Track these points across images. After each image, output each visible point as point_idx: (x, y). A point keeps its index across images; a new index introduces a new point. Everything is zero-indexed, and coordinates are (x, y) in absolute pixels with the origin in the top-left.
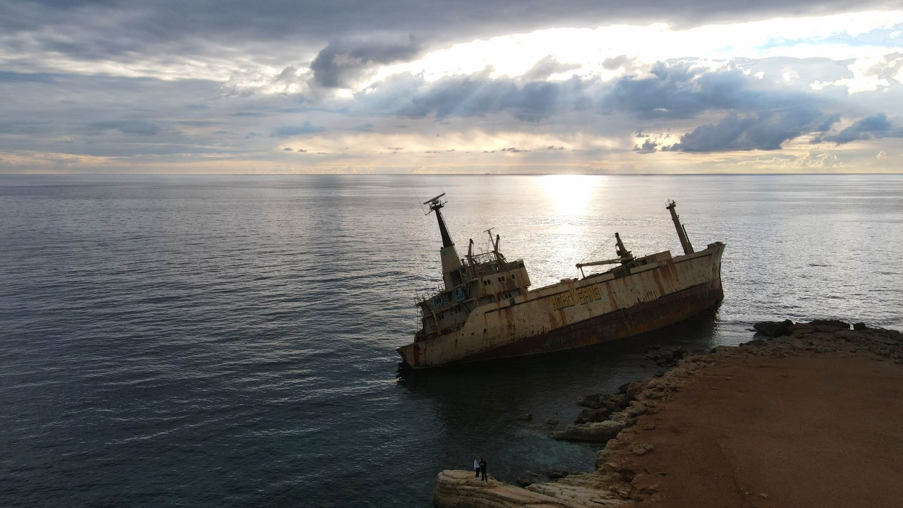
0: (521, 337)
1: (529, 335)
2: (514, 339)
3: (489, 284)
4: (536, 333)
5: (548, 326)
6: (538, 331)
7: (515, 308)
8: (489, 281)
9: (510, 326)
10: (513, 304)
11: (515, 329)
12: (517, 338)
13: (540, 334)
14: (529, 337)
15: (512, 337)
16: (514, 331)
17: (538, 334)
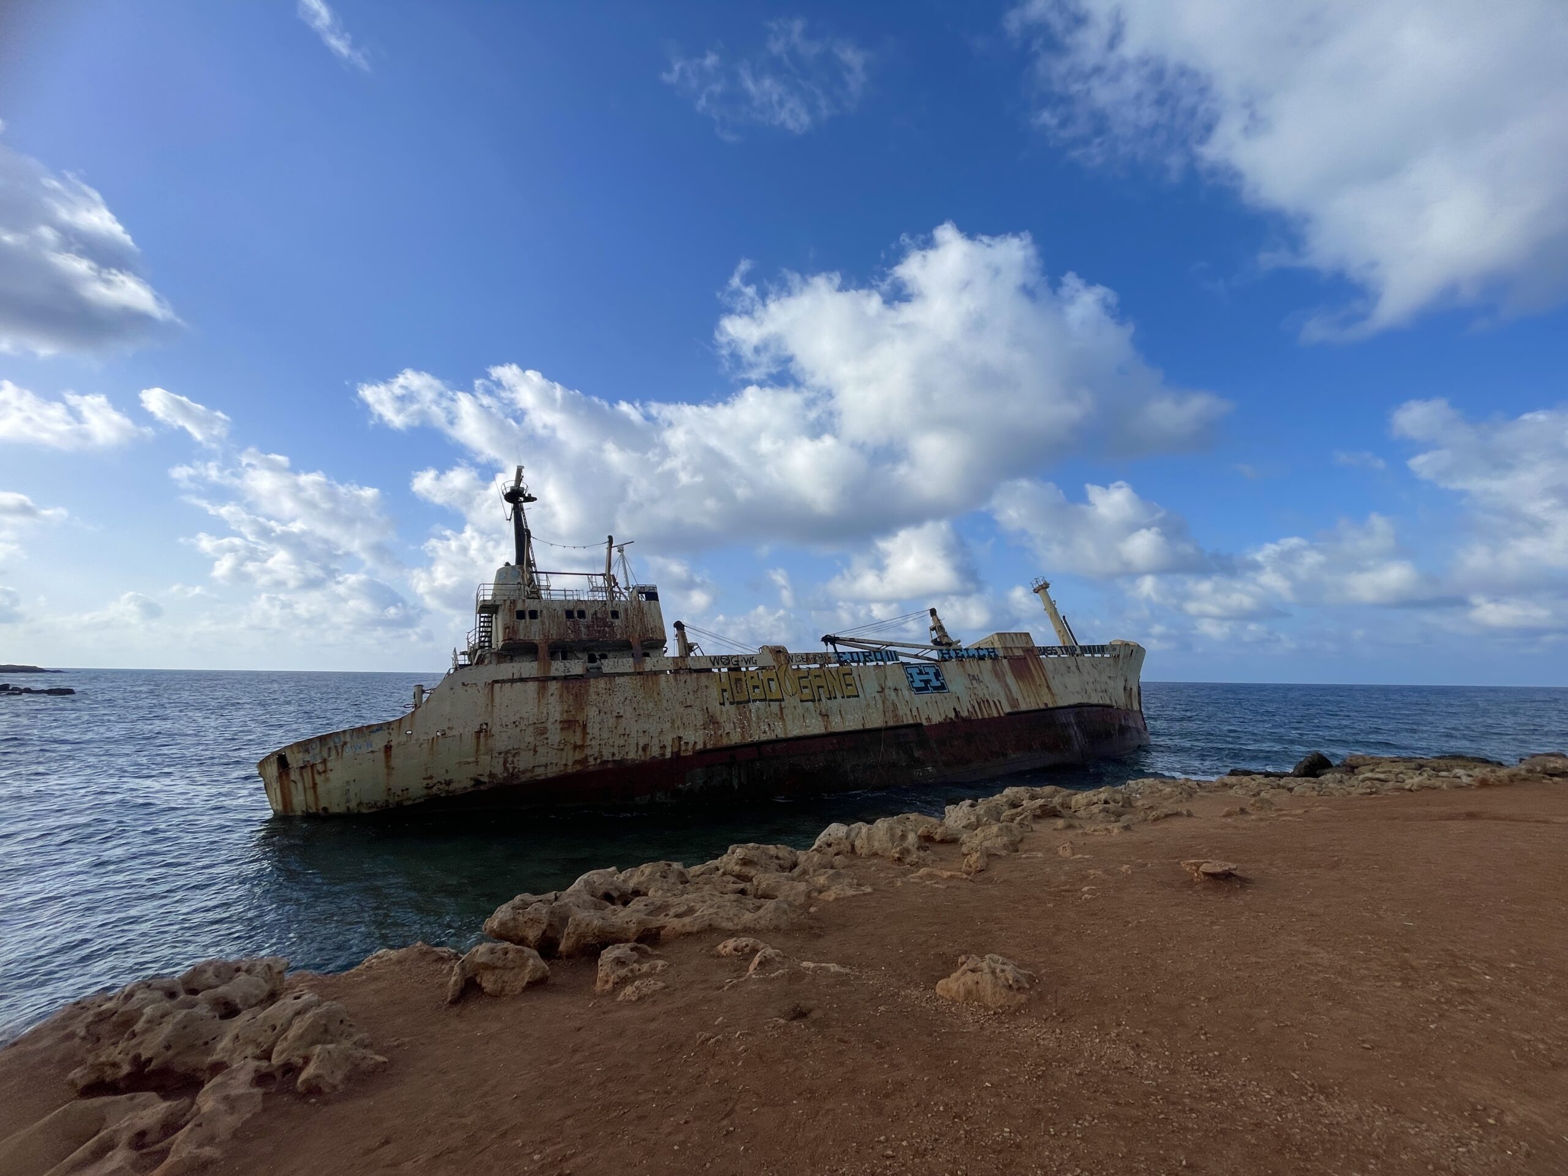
0: (607, 756)
2: (586, 759)
4: (655, 751)
5: (696, 739)
6: (663, 747)
7: (600, 684)
10: (594, 673)
11: (587, 734)
12: (596, 759)
13: (668, 755)
14: (633, 760)
15: (578, 756)
16: (584, 739)
17: (663, 755)
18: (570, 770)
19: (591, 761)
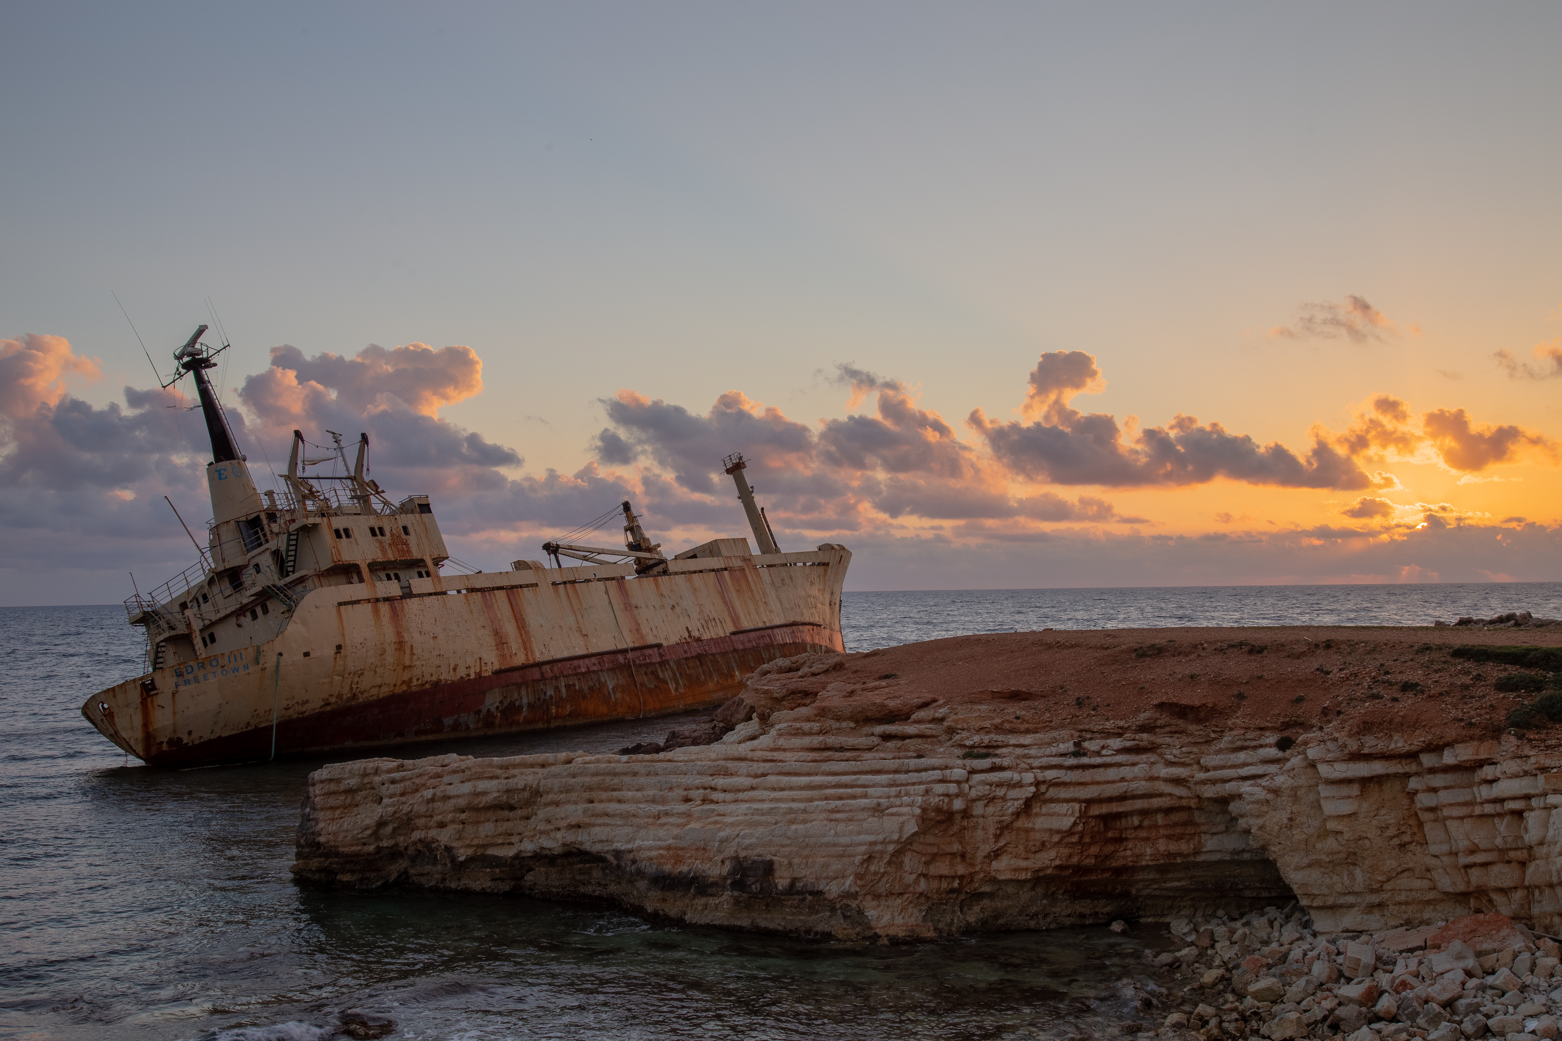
0: (428, 678)
1: (446, 676)
2: (411, 679)
3: (348, 536)
4: (462, 672)
5: (492, 661)
6: (468, 668)
7: (413, 605)
8: (346, 531)
9: (400, 645)
10: (408, 594)
11: (413, 654)
12: (418, 679)
13: (472, 676)
14: (446, 680)
15: (406, 677)
16: (411, 660)
17: (469, 675)
18: (398, 691)
19: (415, 683)
